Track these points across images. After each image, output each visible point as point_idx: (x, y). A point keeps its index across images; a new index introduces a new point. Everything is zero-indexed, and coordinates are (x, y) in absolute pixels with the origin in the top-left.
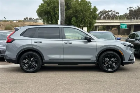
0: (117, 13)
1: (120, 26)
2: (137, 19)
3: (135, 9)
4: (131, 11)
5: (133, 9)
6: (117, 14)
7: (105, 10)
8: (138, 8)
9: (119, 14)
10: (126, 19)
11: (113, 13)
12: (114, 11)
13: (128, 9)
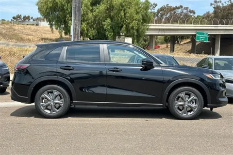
0: (191, 12)
1: (195, 37)
2: (227, 24)
3: (225, 5)
4: (217, 8)
5: (221, 6)
6: (192, 14)
7: (169, 6)
8: (230, 3)
9: (194, 13)
10: (208, 24)
11: (185, 11)
12: (187, 8)
13: (212, 4)
